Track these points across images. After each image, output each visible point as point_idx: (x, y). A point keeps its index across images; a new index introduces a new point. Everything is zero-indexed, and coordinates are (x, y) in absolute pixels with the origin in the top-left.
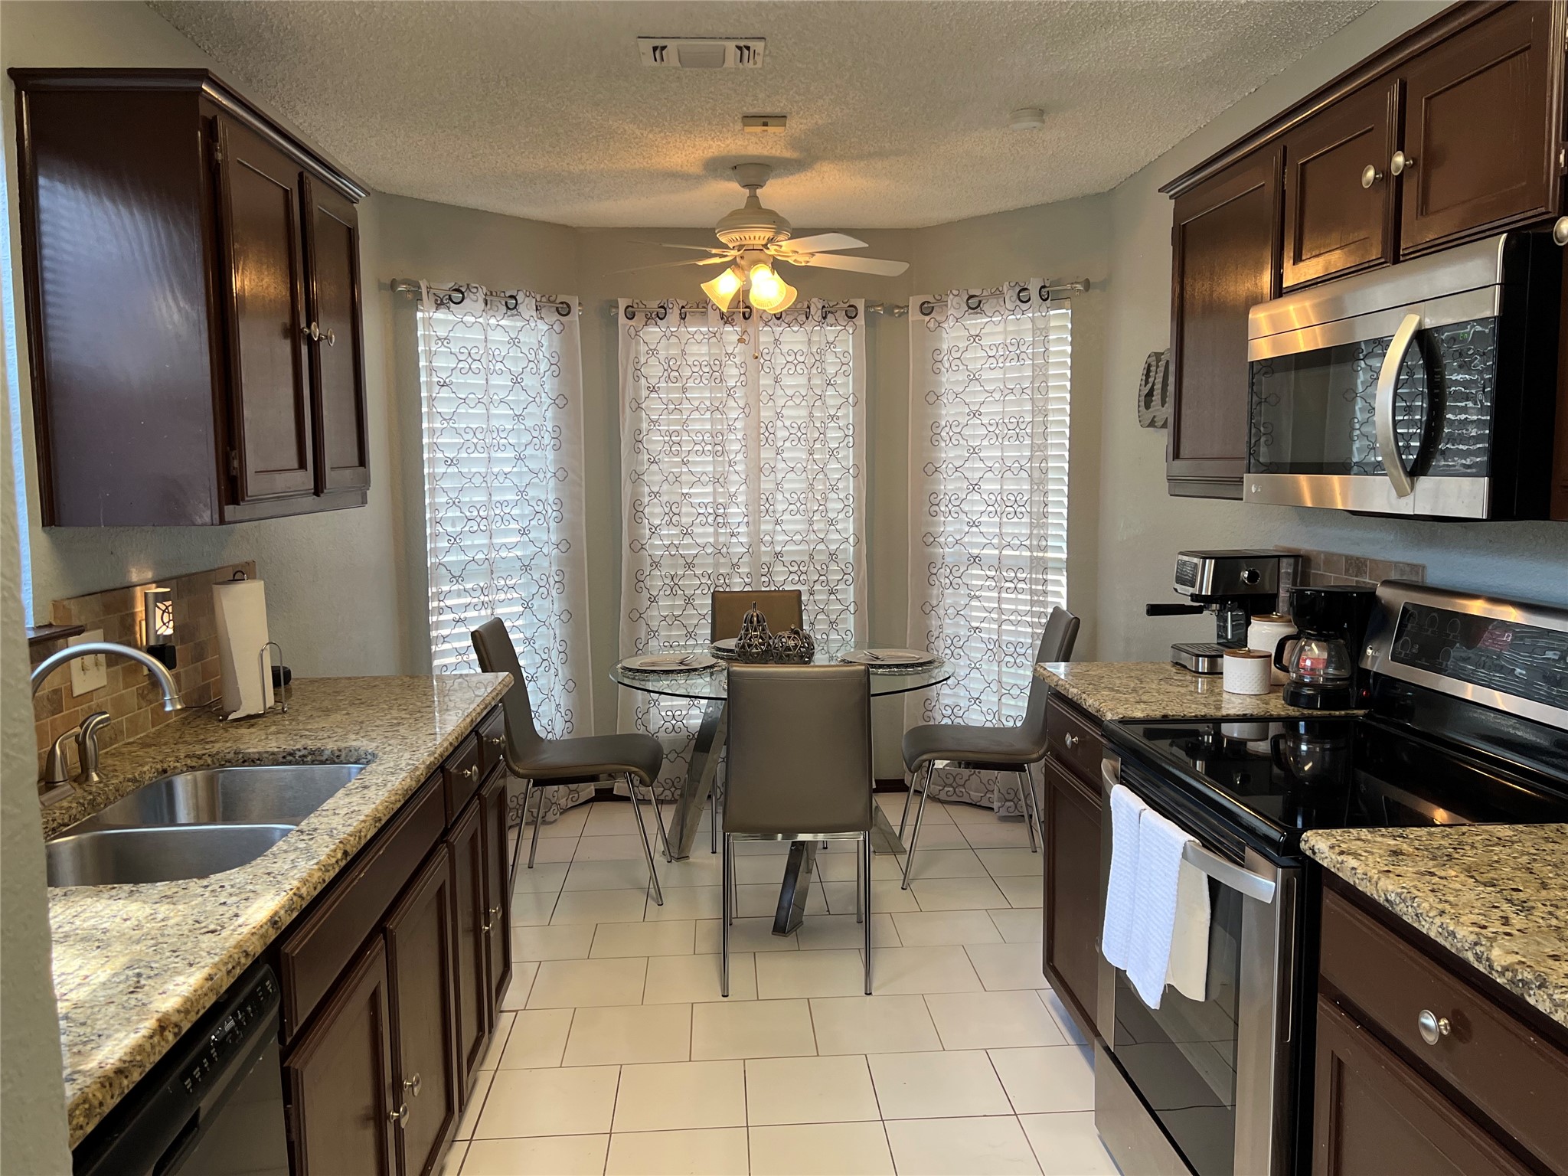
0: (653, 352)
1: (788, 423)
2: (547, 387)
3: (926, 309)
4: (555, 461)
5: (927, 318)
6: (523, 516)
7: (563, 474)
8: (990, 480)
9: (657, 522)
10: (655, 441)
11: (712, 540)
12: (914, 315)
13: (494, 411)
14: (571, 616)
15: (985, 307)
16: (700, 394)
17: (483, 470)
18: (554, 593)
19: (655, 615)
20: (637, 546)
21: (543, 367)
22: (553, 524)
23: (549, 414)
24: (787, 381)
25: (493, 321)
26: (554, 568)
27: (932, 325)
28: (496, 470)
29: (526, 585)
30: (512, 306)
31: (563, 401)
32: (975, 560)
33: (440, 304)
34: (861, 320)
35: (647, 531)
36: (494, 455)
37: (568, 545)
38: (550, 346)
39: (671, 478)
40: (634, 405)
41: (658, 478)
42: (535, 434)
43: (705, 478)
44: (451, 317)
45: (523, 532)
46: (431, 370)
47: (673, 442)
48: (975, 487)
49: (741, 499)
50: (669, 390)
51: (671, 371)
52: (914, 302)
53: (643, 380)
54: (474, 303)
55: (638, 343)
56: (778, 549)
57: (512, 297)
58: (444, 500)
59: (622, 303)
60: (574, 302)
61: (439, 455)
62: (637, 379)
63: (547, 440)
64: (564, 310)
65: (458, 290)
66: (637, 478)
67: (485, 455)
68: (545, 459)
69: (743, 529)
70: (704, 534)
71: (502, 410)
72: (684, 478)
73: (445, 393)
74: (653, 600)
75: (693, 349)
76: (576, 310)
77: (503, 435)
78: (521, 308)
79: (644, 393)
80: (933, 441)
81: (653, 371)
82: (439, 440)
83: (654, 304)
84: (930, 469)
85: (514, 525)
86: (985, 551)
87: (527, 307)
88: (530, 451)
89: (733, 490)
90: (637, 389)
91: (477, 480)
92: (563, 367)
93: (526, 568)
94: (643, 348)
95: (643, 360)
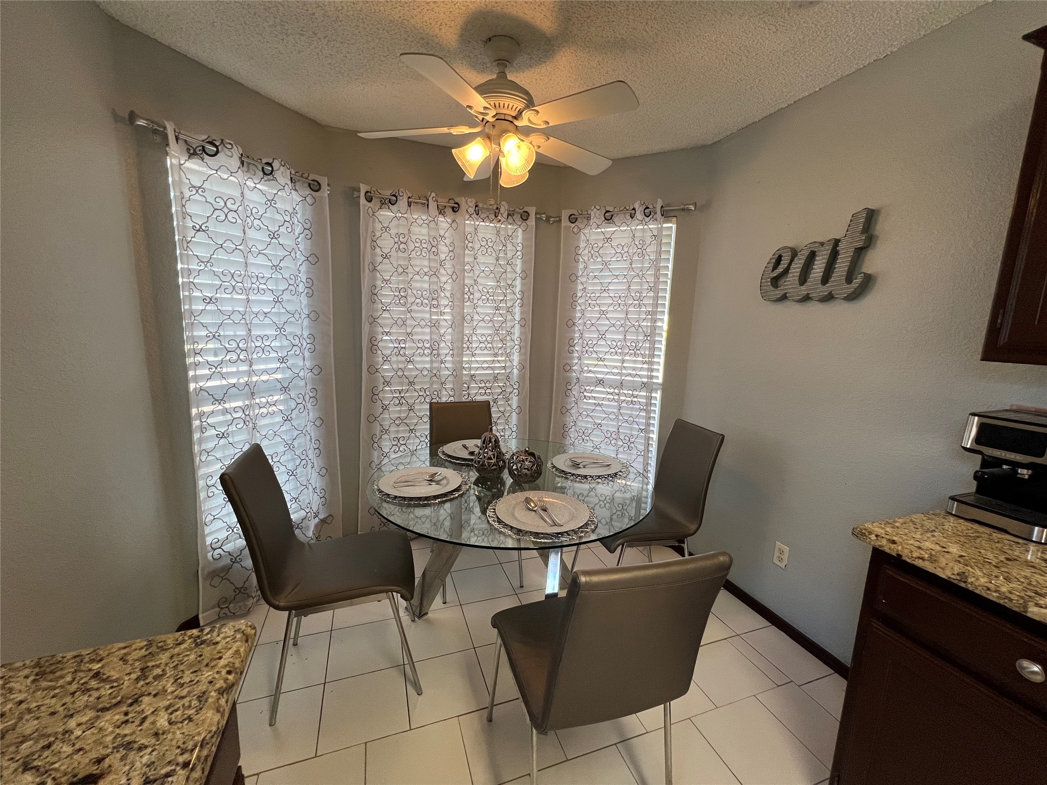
0: (386, 229)
1: (480, 288)
2: (301, 247)
3: (573, 219)
4: (309, 305)
5: (573, 225)
6: (281, 347)
7: (315, 316)
8: (613, 332)
9: (387, 352)
10: (386, 295)
11: (428, 366)
12: (565, 223)
13: (251, 260)
14: (323, 421)
15: (615, 219)
16: (421, 263)
17: (241, 309)
18: (309, 406)
19: (386, 418)
20: (373, 370)
21: (298, 230)
22: (307, 354)
23: (303, 269)
24: (481, 259)
25: (250, 183)
26: (309, 387)
27: (575, 230)
28: (255, 310)
29: (284, 401)
30: (268, 173)
31: (314, 259)
32: (600, 382)
33: (192, 153)
34: (532, 222)
35: (381, 359)
36: (252, 297)
37: (319, 369)
38: (303, 214)
39: (400, 322)
40: (371, 267)
41: (391, 321)
42: (292, 282)
43: (423, 323)
44: (205, 169)
45: (282, 360)
46: (185, 214)
47: (402, 296)
48: (602, 336)
49: (448, 337)
50: (398, 258)
51: (401, 243)
52: (565, 214)
53: (378, 250)
54: (229, 159)
55: (374, 222)
56: (473, 372)
57: (267, 164)
58: (204, 333)
59: (363, 188)
60: (324, 181)
61: (197, 294)
62: (373, 248)
63: (301, 288)
64: (315, 187)
65: (212, 143)
66: (374, 321)
67: (243, 297)
68: (300, 303)
69: (449, 358)
70: (424, 362)
71: (260, 260)
72: (409, 322)
73: (200, 238)
74: (385, 408)
75: (415, 229)
76: (325, 187)
77: (262, 281)
78: (277, 174)
79: (379, 259)
80: (573, 304)
81: (386, 243)
82: (195, 281)
83: (387, 193)
84: (570, 323)
85: (273, 355)
86: (607, 376)
87: (283, 175)
88: (286, 296)
89: (442, 331)
90: (374, 255)
91: (237, 318)
92: (314, 231)
93: (285, 389)
94: (378, 226)
95: (378, 234)
